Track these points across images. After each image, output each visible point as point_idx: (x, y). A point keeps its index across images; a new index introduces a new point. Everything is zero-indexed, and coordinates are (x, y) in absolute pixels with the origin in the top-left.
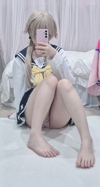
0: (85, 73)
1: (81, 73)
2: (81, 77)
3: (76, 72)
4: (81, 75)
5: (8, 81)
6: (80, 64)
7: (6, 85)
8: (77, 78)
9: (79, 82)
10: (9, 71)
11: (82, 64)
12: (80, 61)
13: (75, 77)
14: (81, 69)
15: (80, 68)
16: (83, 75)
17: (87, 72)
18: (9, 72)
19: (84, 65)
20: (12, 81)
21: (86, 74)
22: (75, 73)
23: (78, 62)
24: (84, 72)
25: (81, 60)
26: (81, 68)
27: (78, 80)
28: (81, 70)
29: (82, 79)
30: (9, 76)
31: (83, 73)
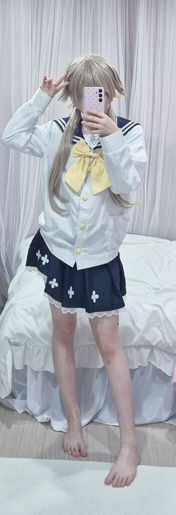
0: (169, 342)
1: (161, 341)
2: (161, 350)
3: (149, 339)
4: (159, 346)
5: (9, 354)
6: (159, 317)
7: (3, 361)
8: (152, 352)
9: (155, 360)
10: (13, 329)
11: (162, 317)
12: (158, 309)
13: (149, 349)
14: (160, 330)
15: (158, 327)
16: (165, 346)
17: (173, 339)
18: (12, 332)
19: (166, 321)
20: (18, 353)
21: (171, 345)
22: (148, 342)
23: (154, 312)
24: (168, 340)
25: (160, 307)
26: (161, 328)
27: (155, 357)
28: (159, 333)
29: (162, 354)
30: (12, 341)
31: (164, 342)
